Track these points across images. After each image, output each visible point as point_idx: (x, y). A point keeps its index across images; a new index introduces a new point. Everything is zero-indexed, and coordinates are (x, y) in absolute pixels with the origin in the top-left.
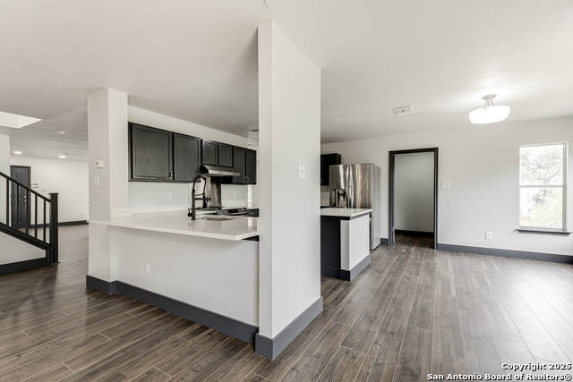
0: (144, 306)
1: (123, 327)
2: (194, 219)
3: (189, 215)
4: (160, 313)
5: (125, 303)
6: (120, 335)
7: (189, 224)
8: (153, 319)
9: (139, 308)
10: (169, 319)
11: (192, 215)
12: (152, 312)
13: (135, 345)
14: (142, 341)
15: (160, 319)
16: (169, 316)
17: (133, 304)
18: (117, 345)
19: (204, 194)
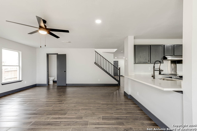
0: (137, 106)
1: (129, 110)
2: (154, 78)
3: (152, 76)
4: (140, 110)
5: (131, 103)
6: (127, 111)
7: (152, 80)
8: (138, 111)
9: (134, 106)
10: (143, 114)
11: (153, 77)
12: (139, 109)
13: (130, 117)
14: (132, 117)
15: (140, 113)
16: (143, 113)
17: (134, 104)
18: (125, 114)
19: (159, 68)
